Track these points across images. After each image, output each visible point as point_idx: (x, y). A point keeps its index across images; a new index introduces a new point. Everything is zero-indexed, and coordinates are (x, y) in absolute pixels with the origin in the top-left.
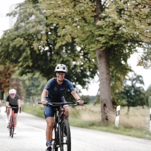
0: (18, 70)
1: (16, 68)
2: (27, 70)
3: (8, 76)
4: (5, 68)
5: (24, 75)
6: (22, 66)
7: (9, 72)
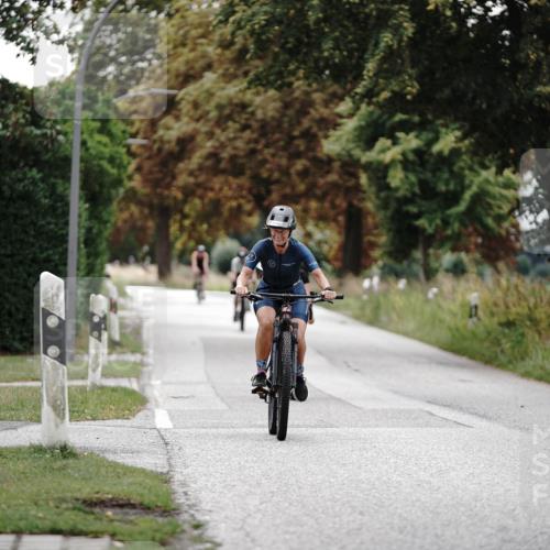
0: (351, 116)
1: (344, 107)
2: (399, 117)
3: (301, 145)
4: (287, 106)
5: (383, 142)
6: (369, 95)
7: (306, 123)
